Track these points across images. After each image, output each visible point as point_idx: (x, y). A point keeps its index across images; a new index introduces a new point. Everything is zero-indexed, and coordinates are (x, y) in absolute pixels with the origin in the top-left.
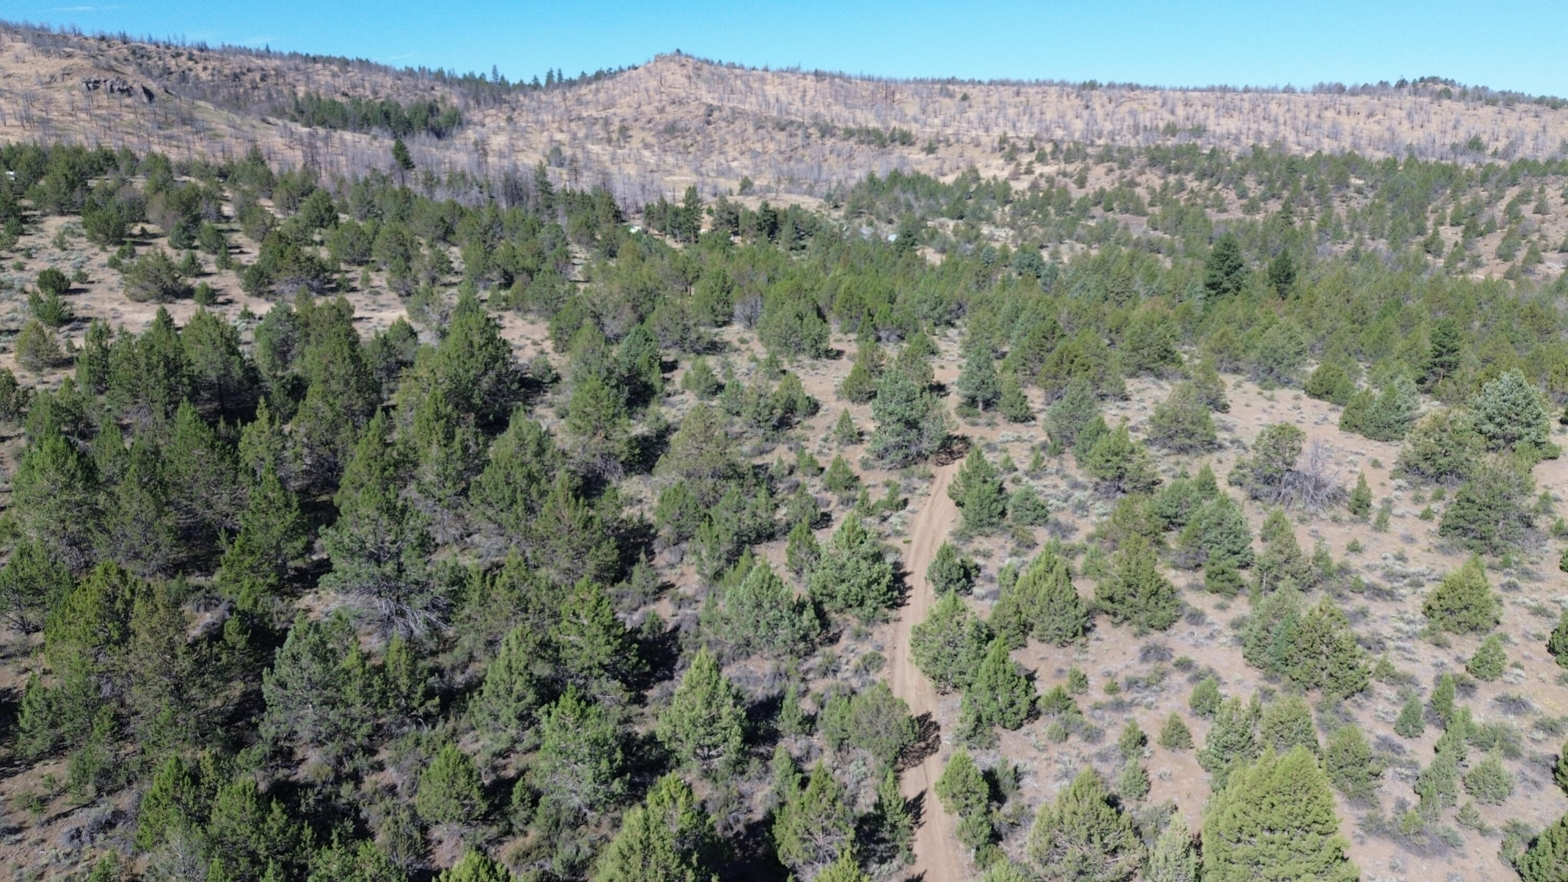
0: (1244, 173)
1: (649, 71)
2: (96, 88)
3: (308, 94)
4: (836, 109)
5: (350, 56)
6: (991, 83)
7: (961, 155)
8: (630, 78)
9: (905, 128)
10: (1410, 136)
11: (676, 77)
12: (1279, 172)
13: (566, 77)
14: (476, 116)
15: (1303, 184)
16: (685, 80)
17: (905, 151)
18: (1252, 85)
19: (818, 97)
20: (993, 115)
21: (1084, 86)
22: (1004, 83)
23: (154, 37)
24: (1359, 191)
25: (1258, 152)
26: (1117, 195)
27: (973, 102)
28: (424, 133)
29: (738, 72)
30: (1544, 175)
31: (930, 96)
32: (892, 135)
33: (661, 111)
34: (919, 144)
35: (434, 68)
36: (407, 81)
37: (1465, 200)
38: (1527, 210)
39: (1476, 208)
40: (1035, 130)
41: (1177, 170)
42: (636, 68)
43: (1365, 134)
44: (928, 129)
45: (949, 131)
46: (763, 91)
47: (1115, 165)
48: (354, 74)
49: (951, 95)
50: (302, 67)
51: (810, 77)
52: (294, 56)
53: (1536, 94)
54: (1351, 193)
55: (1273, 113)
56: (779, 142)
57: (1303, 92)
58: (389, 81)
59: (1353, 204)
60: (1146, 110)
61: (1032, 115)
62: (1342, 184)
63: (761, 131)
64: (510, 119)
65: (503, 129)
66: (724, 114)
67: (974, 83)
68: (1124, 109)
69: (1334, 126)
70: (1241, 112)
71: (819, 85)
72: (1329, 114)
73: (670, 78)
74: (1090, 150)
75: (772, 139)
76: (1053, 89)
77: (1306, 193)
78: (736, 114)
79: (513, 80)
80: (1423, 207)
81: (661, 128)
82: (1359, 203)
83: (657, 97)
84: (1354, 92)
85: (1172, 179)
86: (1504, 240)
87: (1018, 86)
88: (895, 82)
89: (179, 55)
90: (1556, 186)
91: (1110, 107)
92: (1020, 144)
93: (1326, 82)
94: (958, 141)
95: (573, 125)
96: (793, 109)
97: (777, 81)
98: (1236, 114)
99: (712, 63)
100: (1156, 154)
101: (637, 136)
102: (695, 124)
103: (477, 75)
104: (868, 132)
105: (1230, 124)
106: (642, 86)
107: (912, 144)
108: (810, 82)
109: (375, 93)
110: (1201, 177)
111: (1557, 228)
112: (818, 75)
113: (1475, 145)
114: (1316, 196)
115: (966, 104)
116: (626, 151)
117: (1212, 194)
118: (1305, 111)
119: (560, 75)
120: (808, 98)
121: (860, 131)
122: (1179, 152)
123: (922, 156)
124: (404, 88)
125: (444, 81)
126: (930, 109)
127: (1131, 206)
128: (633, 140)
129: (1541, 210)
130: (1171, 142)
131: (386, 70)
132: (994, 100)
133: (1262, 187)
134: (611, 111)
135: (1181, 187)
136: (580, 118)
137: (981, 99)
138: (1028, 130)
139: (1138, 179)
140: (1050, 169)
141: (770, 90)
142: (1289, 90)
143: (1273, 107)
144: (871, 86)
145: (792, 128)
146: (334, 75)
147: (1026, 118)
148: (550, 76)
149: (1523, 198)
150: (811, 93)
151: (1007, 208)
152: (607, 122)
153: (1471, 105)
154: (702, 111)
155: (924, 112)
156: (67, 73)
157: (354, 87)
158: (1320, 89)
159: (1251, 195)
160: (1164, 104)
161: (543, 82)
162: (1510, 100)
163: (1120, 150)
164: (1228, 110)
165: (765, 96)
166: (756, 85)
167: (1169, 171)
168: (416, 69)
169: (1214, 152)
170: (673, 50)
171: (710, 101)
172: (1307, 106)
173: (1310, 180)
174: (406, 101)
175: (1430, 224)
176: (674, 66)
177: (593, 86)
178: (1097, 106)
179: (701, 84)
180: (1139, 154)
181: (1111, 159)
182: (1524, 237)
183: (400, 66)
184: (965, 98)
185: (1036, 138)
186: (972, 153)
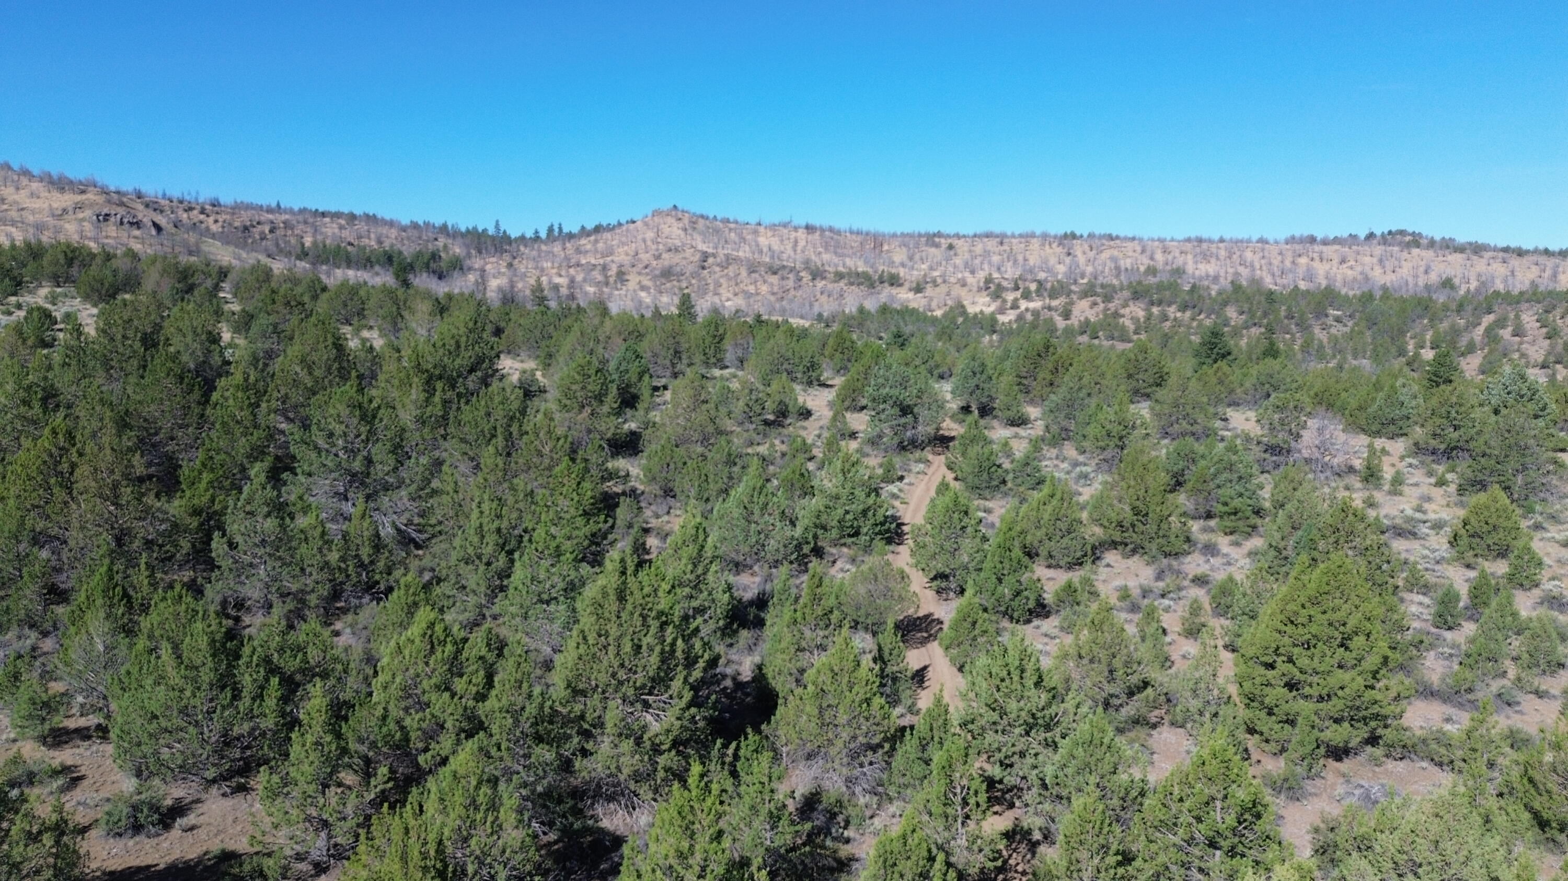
0: (1225, 303)
1: (646, 224)
2: (106, 220)
3: (315, 243)
4: (826, 257)
5: (358, 211)
6: (975, 236)
7: (948, 294)
8: (627, 230)
9: (893, 271)
10: (1381, 277)
11: (673, 231)
12: (1259, 303)
13: (566, 230)
14: (477, 263)
15: (1283, 314)
16: (680, 232)
17: (894, 291)
18: (1227, 236)
19: (809, 247)
20: (977, 261)
21: (1065, 236)
22: (988, 235)
23: (168, 193)
24: (1338, 320)
25: (1236, 287)
26: (1101, 325)
27: (959, 251)
28: (425, 275)
29: (732, 226)
30: (1518, 303)
31: (917, 246)
32: (881, 277)
33: (658, 257)
34: (907, 285)
35: (438, 222)
36: (410, 232)
37: (1444, 326)
38: (1506, 333)
39: (1456, 332)
40: (1018, 273)
41: (1160, 303)
42: (634, 222)
43: (1339, 277)
44: (915, 273)
45: (936, 274)
46: (756, 242)
47: (1099, 300)
48: (362, 227)
49: (937, 246)
50: (311, 220)
51: (800, 230)
52: (303, 211)
53: (1502, 244)
54: (1330, 321)
55: (1249, 260)
56: (772, 284)
57: (1276, 242)
58: (393, 233)
59: (1333, 331)
60: (1126, 256)
61: (1015, 261)
62: (1320, 313)
63: (753, 275)
64: (510, 265)
65: (504, 274)
66: (718, 260)
67: (958, 236)
68: (1105, 255)
69: (1308, 270)
70: (1218, 259)
71: (810, 237)
72: (1303, 261)
73: (666, 230)
74: (1073, 288)
75: (765, 282)
76: (1035, 240)
77: (1286, 321)
78: (729, 260)
79: (514, 234)
80: (1402, 333)
81: (657, 272)
82: (1338, 330)
83: (654, 247)
84: (1325, 242)
85: (1155, 310)
86: (1484, 358)
87: (1002, 238)
88: (884, 235)
89: (191, 209)
90: (1531, 313)
91: (1091, 254)
92: (1005, 284)
93: (1297, 234)
94: (944, 282)
95: (572, 271)
96: (785, 256)
97: (770, 234)
98: (1213, 260)
99: (707, 218)
100: (1139, 288)
101: (633, 280)
102: (690, 269)
103: (480, 230)
104: (858, 274)
105: (1210, 268)
106: (640, 237)
107: (901, 285)
108: (801, 234)
109: (380, 242)
110: (1184, 308)
111: (1536, 348)
112: (809, 228)
113: (1447, 284)
114: (1297, 325)
115: (952, 253)
116: (623, 292)
117: (1195, 324)
118: (1280, 258)
119: (560, 229)
120: (799, 248)
121: (850, 274)
122: (1160, 287)
123: (911, 295)
124: (408, 238)
125: (448, 235)
126: (917, 257)
127: (1116, 334)
128: (629, 283)
129: (1518, 332)
130: (1152, 280)
131: (391, 224)
132: (979, 248)
133: (1243, 317)
134: (609, 259)
135: (1165, 318)
136: (578, 265)
137: (966, 249)
138: (1011, 272)
139: (1122, 311)
140: (1036, 304)
141: (763, 241)
142: (1262, 241)
143: (1249, 255)
144: (859, 238)
145: (785, 273)
146: (341, 228)
147: (1010, 264)
148: (550, 230)
149: (1501, 323)
150: (802, 244)
151: (995, 337)
152: (605, 268)
153: (1440, 253)
154: (698, 257)
155: (911, 258)
156: (78, 207)
157: (360, 237)
158: (1291, 240)
159: (1233, 323)
160: (1143, 251)
161: (543, 234)
162: (1477, 249)
163: (1103, 286)
164: (1206, 257)
165: (758, 245)
166: (749, 237)
167: (1152, 303)
168: (421, 223)
169: (1194, 287)
170: (671, 206)
171: (705, 249)
172: (1280, 253)
173: (1289, 309)
174: (408, 250)
175: (1411, 347)
176: (670, 220)
177: (592, 238)
178: (1079, 253)
179: (696, 236)
180: (1122, 289)
181: (1096, 294)
182: (1505, 355)
183: (405, 221)
184: (951, 247)
185: (1020, 278)
186: (957, 291)
